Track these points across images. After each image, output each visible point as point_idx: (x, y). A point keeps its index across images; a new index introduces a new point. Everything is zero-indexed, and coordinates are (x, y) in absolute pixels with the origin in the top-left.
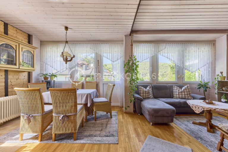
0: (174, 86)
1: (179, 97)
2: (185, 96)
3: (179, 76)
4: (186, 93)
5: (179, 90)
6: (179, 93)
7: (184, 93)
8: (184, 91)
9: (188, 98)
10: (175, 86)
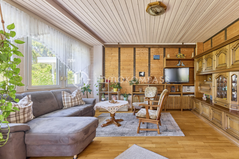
0: (62, 92)
1: (72, 105)
2: (78, 103)
3: (62, 78)
4: (79, 99)
5: (71, 97)
6: (71, 100)
7: (77, 98)
8: (77, 97)
9: (81, 104)
10: (65, 92)
